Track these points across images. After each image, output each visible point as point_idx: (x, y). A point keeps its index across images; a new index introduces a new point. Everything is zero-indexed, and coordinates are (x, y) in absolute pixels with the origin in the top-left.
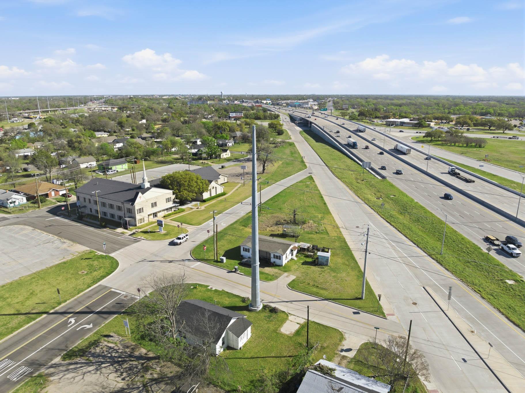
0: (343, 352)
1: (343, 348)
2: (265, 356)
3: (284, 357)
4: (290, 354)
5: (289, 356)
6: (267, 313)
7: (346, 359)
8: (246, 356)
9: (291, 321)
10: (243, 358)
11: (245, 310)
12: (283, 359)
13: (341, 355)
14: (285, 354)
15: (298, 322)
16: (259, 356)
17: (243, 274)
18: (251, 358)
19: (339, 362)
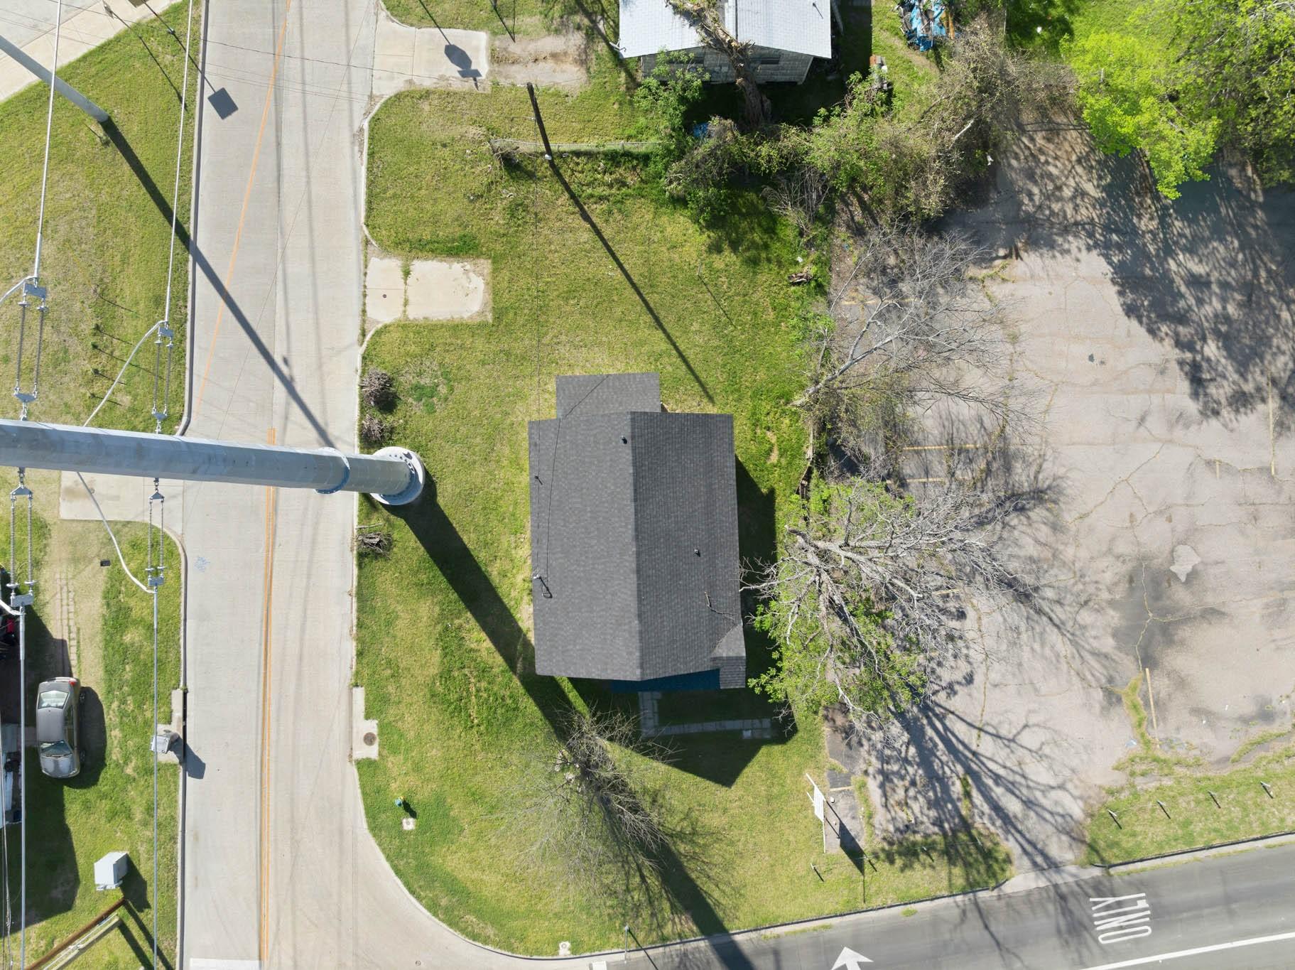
0: (473, 67)
1: (458, 75)
2: (629, 292)
3: (598, 233)
4: (579, 222)
5: (586, 218)
6: (411, 411)
7: (505, 49)
8: (664, 346)
9: (406, 304)
10: (677, 348)
11: (438, 506)
12: (607, 233)
13: (491, 72)
14: (586, 235)
15: (400, 274)
16: (640, 307)
17: (177, 696)
18: (659, 324)
19: (531, 64)
